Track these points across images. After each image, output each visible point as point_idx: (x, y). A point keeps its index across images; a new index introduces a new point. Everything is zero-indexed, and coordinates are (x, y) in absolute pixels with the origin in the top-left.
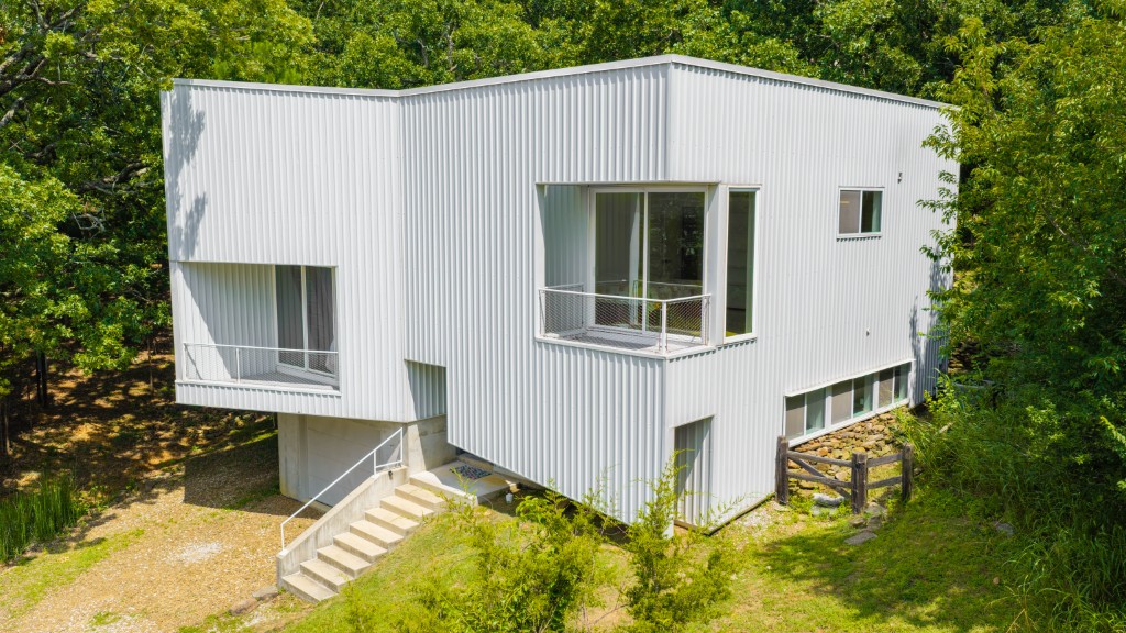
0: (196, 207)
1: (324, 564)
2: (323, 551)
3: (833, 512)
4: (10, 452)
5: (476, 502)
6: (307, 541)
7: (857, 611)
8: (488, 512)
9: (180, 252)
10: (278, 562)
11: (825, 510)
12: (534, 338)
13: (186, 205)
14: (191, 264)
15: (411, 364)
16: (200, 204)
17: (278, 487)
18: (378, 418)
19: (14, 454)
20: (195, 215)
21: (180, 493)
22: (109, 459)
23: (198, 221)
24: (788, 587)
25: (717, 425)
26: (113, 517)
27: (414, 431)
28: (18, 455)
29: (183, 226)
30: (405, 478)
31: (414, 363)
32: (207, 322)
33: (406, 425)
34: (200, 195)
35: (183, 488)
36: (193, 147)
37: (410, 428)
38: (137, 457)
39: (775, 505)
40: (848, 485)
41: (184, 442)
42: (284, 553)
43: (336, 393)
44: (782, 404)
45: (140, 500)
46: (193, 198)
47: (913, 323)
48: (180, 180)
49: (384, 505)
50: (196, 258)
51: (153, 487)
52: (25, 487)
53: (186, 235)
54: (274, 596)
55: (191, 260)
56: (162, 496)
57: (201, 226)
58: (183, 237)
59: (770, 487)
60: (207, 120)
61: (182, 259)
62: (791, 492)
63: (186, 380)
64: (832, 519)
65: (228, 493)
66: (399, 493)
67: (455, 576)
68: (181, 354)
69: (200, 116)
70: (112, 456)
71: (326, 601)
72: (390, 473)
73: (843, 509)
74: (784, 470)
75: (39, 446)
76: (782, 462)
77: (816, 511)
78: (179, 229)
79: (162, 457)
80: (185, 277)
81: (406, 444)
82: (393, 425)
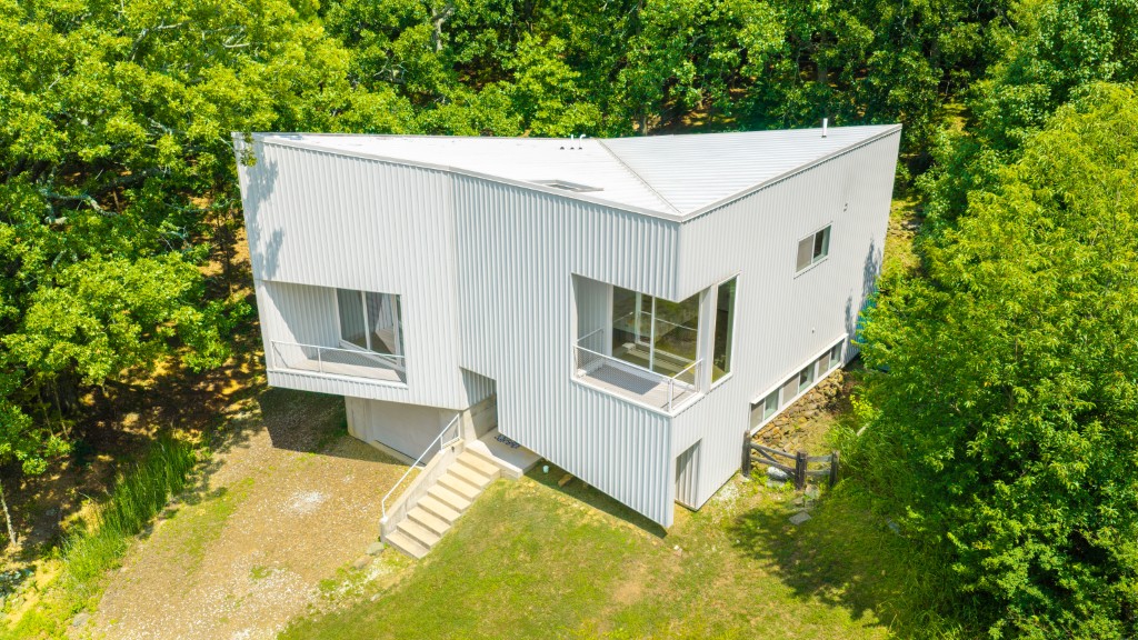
0: (275, 240)
1: (415, 524)
2: (410, 513)
3: (782, 486)
4: (107, 395)
5: (522, 474)
6: (400, 508)
7: (794, 590)
8: (533, 483)
9: (264, 273)
10: (382, 527)
11: (776, 484)
12: (570, 381)
13: (265, 237)
14: (271, 282)
15: (465, 372)
16: (278, 237)
17: (345, 426)
18: (439, 406)
19: (111, 397)
20: (274, 245)
21: (265, 434)
22: (188, 391)
23: (277, 249)
24: (752, 564)
25: (704, 447)
26: (222, 462)
27: (468, 415)
28: (114, 397)
29: (264, 253)
30: (463, 448)
31: (467, 371)
32: (294, 333)
33: (461, 412)
34: (278, 229)
35: (266, 428)
36: (268, 190)
37: (465, 414)
38: (211, 388)
39: (742, 478)
40: (793, 470)
41: (244, 369)
42: (384, 520)
43: (403, 385)
44: (748, 408)
45: (235, 443)
46: (271, 232)
47: (848, 311)
48: (258, 217)
49: (449, 472)
50: (277, 278)
51: (241, 429)
52: (131, 428)
53: (268, 260)
54: (382, 551)
55: (273, 279)
56: (252, 438)
57: (280, 254)
58: (265, 262)
59: (738, 464)
60: (279, 168)
61: (266, 278)
62: (752, 467)
63: (276, 369)
64: (781, 492)
65: (305, 433)
66: (459, 461)
67: (519, 546)
68: (269, 349)
69: (274, 165)
70: (189, 388)
71: (424, 558)
72: (453, 448)
73: (788, 485)
74: (748, 455)
75: (128, 386)
76: (747, 449)
77: (770, 484)
78: (261, 255)
79: (231, 386)
80: (268, 291)
81: (462, 424)
82: (453, 412)
